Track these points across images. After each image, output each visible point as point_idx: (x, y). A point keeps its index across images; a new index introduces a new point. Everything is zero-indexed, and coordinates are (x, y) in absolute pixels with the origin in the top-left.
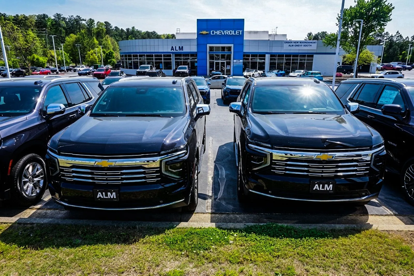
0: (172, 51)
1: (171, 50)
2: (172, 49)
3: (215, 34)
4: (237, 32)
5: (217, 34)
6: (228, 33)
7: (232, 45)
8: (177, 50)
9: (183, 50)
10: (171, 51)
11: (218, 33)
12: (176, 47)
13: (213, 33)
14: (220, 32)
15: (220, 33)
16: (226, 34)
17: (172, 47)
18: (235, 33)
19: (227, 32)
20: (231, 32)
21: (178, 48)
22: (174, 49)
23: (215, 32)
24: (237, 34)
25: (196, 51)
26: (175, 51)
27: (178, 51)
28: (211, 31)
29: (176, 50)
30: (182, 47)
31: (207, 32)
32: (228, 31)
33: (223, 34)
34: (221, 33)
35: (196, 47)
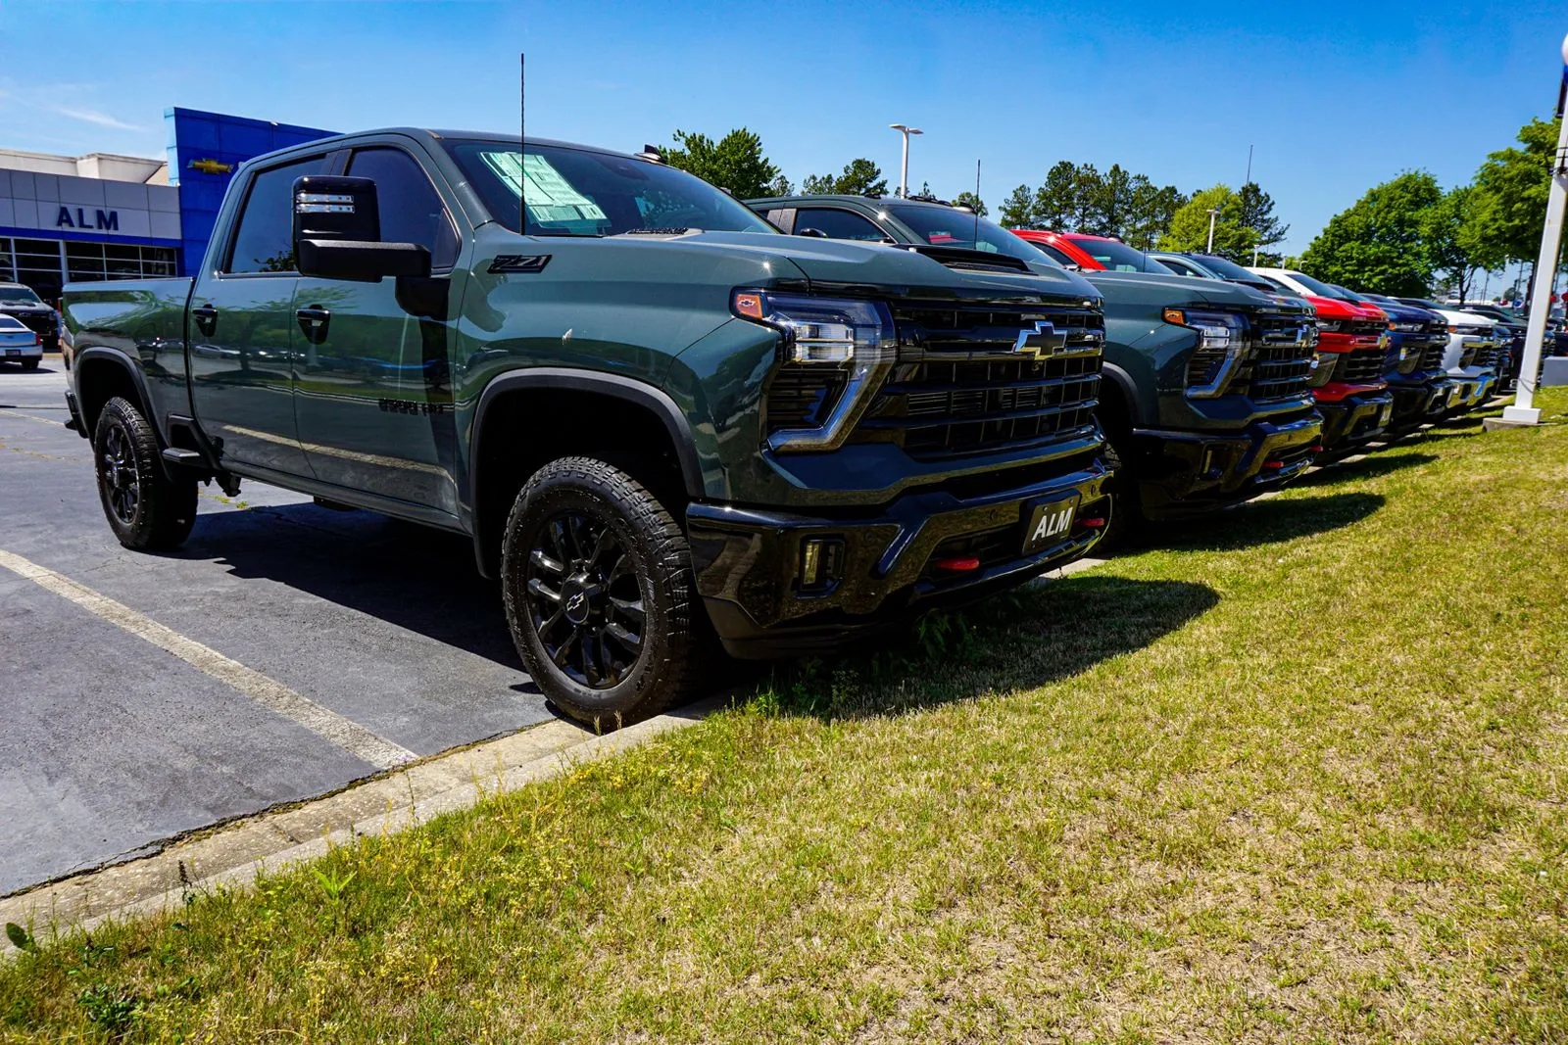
0: (66, 228)
1: (59, 224)
2: (64, 216)
8: (91, 227)
9: (116, 228)
10: (59, 229)
12: (80, 211)
17: (64, 211)
21: (90, 218)
22: (75, 218)
25: (178, 237)
26: (77, 229)
27: (95, 231)
29: (82, 225)
30: (114, 215)
31: (221, 167)
35: (177, 218)
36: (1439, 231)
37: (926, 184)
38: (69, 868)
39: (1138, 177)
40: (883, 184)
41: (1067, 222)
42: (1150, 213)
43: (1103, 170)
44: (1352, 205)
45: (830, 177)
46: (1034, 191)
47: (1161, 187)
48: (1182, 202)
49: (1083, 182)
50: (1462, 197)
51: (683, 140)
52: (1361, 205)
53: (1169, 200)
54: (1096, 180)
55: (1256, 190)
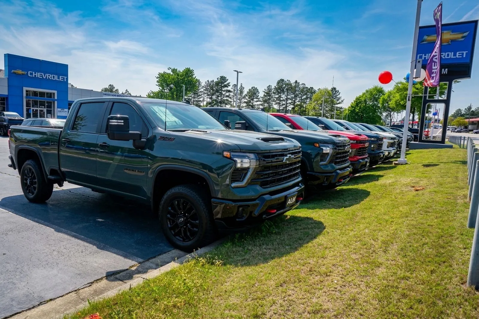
3: (34, 76)
4: (61, 77)
5: (37, 77)
6: (51, 77)
7: (55, 92)
11: (38, 75)
13: (31, 74)
14: (40, 74)
15: (40, 76)
16: (48, 78)
18: (59, 78)
19: (49, 76)
20: (54, 77)
23: (34, 74)
24: (61, 80)
25: (7, 94)
28: (29, 72)
31: (23, 72)
32: (51, 75)
33: (45, 78)
34: (42, 76)
35: (7, 88)
36: (385, 101)
37: (241, 84)
38: (71, 289)
39: (303, 84)
40: (229, 83)
41: (282, 96)
42: (306, 94)
43: (293, 82)
44: (361, 94)
45: (213, 80)
46: (273, 87)
47: (309, 87)
48: (315, 92)
49: (287, 85)
50: (390, 93)
51: (171, 70)
52: (364, 94)
53: (311, 91)
54: (291, 85)
55: (335, 89)
